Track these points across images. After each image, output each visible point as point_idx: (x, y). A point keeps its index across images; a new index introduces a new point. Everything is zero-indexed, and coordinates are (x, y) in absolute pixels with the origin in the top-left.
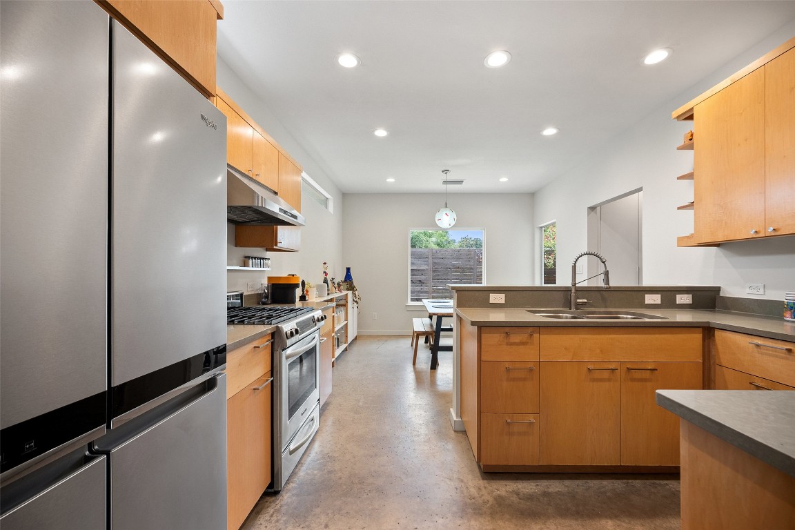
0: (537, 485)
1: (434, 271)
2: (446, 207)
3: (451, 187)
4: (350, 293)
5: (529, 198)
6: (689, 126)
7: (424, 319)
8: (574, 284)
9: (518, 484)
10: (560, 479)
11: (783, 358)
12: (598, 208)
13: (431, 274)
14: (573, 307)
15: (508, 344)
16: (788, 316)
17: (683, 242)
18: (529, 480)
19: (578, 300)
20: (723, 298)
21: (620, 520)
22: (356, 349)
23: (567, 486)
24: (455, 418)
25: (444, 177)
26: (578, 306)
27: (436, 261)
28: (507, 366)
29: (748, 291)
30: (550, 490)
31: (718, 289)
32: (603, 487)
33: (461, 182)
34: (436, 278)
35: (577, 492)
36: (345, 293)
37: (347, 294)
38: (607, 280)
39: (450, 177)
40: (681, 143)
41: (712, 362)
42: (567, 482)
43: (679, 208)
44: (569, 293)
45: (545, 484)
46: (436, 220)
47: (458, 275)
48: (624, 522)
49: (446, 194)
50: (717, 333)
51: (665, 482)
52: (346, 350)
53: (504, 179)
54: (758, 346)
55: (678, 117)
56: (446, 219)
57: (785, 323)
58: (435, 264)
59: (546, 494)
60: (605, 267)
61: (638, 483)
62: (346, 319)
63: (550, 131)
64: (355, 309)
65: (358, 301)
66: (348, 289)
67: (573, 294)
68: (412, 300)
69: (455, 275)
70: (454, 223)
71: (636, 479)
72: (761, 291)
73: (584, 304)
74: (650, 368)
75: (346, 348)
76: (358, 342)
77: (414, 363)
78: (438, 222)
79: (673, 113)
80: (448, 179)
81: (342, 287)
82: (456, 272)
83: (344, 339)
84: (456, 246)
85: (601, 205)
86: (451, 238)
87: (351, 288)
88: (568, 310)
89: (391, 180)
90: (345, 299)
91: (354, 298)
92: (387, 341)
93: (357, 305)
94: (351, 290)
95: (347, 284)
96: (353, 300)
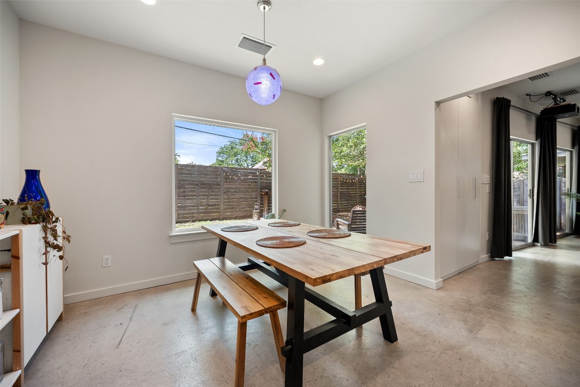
4: (31, 231)
5: (319, 103)
37: (14, 238)
47: (205, 192)
66: (25, 221)
69: (203, 192)
87: (41, 214)
90: (9, 250)
91: (51, 239)
92: (136, 306)
93: (61, 253)
94: (36, 223)
95: (23, 209)
96: (48, 244)
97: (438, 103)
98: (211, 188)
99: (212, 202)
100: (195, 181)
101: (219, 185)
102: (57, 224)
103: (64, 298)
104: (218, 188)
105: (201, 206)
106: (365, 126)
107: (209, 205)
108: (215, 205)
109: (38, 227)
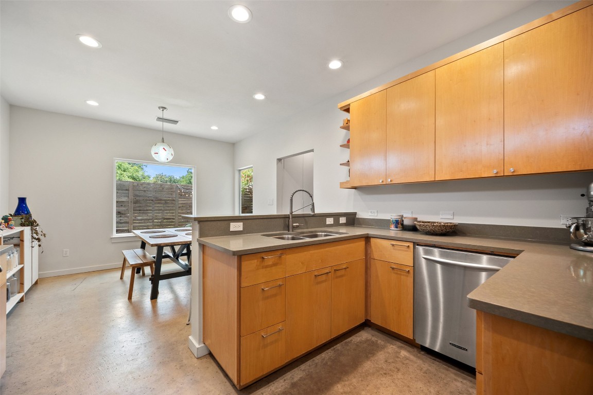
0: (285, 380)
1: (135, 203)
2: (163, 142)
3: (168, 126)
4: (27, 230)
5: (231, 146)
6: (346, 116)
7: (136, 250)
8: (292, 212)
9: (271, 387)
10: (297, 367)
11: (406, 251)
12: (283, 160)
13: (131, 206)
14: (291, 229)
15: (263, 267)
16: (392, 227)
17: (343, 185)
18: (277, 378)
19: (294, 224)
20: (358, 219)
21: (343, 381)
22: (37, 295)
23: (304, 370)
24: (197, 346)
25: (160, 114)
26: (294, 228)
27: (137, 193)
28: (263, 288)
29: (370, 214)
30: (295, 380)
31: (355, 214)
32: (324, 359)
33: (175, 122)
34: (138, 209)
35: (312, 372)
36: (18, 229)
37: (22, 232)
38: (313, 209)
39: (167, 115)
40: (342, 125)
41: (368, 257)
42: (303, 367)
43: (341, 164)
44: (287, 219)
45: (289, 376)
46: (153, 153)
47: (160, 207)
48: (345, 381)
49: (163, 131)
50: (372, 240)
51: (350, 339)
52: (21, 300)
53: (214, 128)
54: (393, 245)
55: (341, 108)
56: (163, 154)
57: (391, 231)
58: (136, 196)
59: (294, 385)
60: (313, 200)
61: (338, 346)
62: (21, 261)
63: (260, 97)
64: (36, 248)
65: (42, 238)
66: (22, 225)
67: (291, 220)
68: (118, 231)
69: (158, 207)
70: (171, 158)
71: (337, 344)
72: (376, 214)
73: (297, 227)
74: (344, 267)
75: (23, 297)
76: (39, 287)
77: (130, 298)
78: (154, 156)
79: (339, 104)
80: (165, 117)
81: (12, 223)
82: (159, 203)
83: (17, 287)
84: (152, 180)
85: (284, 158)
86: (146, 174)
87: (29, 222)
88: (286, 232)
89: (93, 103)
90: (19, 237)
91: (35, 235)
92: (85, 278)
93: (40, 243)
94: (28, 226)
95: (21, 219)
96: (33, 237)
97: (279, 160)
98: (166, 203)
99: (168, 215)
100: (151, 197)
101: (175, 201)
102: (38, 227)
103: (39, 274)
104: (172, 203)
105: (156, 219)
106: (252, 167)
107: (165, 219)
108: (170, 219)
109: (29, 228)
